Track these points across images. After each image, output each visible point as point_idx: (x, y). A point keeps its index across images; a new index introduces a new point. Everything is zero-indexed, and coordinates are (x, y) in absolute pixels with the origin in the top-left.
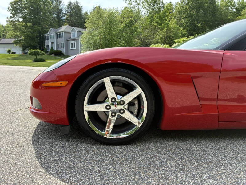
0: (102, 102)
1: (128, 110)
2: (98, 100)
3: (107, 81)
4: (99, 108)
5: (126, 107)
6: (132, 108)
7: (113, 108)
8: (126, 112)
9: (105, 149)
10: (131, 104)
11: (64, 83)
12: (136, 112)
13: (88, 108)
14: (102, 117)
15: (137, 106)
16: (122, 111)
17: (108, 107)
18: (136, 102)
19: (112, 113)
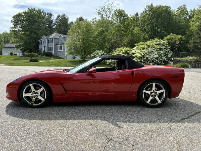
0: (30, 93)
1: (40, 95)
2: (29, 92)
3: (31, 85)
4: (29, 95)
5: (39, 94)
6: (42, 95)
7: (34, 95)
8: (39, 96)
9: (34, 110)
10: (41, 93)
11: (16, 86)
12: (43, 96)
13: (25, 95)
14: (31, 98)
15: (43, 94)
16: (38, 96)
17: (32, 94)
18: (43, 92)
19: (34, 96)
